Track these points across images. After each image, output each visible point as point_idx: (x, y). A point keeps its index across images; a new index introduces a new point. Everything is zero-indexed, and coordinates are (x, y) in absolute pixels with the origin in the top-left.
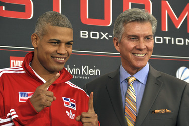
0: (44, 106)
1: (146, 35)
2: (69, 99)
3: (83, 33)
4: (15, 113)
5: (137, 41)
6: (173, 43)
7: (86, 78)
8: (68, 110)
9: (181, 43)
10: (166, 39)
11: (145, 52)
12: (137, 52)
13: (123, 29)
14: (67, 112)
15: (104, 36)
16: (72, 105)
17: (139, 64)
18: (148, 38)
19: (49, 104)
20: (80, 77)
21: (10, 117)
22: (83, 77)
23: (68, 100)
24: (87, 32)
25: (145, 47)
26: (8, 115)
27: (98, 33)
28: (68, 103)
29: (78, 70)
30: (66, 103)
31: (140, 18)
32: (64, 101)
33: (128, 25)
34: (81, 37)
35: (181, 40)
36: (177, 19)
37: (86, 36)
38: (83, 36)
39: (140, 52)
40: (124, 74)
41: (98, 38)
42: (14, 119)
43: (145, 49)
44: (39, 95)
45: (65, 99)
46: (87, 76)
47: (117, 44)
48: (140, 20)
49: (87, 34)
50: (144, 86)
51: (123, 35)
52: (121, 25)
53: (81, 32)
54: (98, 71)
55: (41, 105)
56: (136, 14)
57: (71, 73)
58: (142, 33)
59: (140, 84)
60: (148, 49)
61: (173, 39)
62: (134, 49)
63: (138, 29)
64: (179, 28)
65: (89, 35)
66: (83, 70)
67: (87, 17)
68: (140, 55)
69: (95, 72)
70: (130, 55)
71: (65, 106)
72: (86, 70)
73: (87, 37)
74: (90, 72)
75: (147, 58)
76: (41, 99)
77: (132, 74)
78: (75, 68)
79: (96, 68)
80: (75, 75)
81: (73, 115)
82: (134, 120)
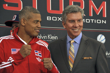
3: (48, 18)
6: (95, 22)
7: (50, 41)
9: (100, 22)
10: (92, 20)
14: (37, 58)
15: (60, 19)
20: (47, 41)
22: (49, 41)
24: (50, 17)
27: (56, 18)
29: (46, 37)
34: (48, 20)
35: (100, 21)
36: (97, 10)
37: (50, 19)
38: (48, 19)
41: (56, 20)
46: (51, 40)
49: (50, 18)
50: (79, 45)
51: (66, 20)
53: (48, 17)
54: (56, 37)
57: (42, 38)
61: (95, 20)
64: (98, 14)
65: (52, 18)
66: (49, 37)
67: (51, 10)
68: (76, 30)
72: (50, 37)
73: (51, 20)
78: (45, 36)
80: (44, 39)
81: (41, 60)
82: (73, 63)
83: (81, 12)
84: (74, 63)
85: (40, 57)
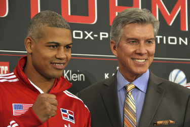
0: (49, 115)
1: (147, 38)
2: (67, 111)
5: (137, 44)
12: (137, 56)
13: (122, 30)
14: (66, 126)
17: (139, 70)
18: (150, 42)
25: (146, 52)
31: (141, 19)
32: (62, 113)
33: (127, 26)
39: (140, 57)
40: (122, 81)
43: (145, 53)
47: (114, 47)
48: (142, 22)
50: (144, 95)
52: (119, 26)
56: (136, 15)
58: (143, 36)
59: (140, 92)
60: (149, 54)
62: (134, 54)
63: (139, 31)
66: (65, 75)
69: (79, 77)
70: (129, 60)
74: (73, 77)
75: (148, 64)
77: (131, 81)
79: (80, 73)
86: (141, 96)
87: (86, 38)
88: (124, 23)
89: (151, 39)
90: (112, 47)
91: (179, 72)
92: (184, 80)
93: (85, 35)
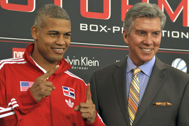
0: (43, 95)
1: (154, 31)
2: (69, 88)
3: (82, 26)
4: (16, 102)
5: (144, 36)
6: (169, 36)
7: (85, 68)
8: (68, 98)
9: (177, 35)
11: (152, 47)
13: (133, 23)
14: (66, 101)
15: (103, 29)
16: (71, 94)
19: (48, 93)
20: (80, 68)
21: (11, 106)
22: (83, 68)
23: (67, 89)
24: (87, 25)
25: (152, 43)
26: (10, 104)
27: (97, 26)
28: (68, 92)
30: (65, 92)
32: (64, 90)
34: (81, 29)
35: (177, 33)
37: (85, 28)
38: (82, 28)
41: (97, 30)
42: (15, 108)
44: (38, 85)
45: (64, 88)
46: (86, 67)
47: (126, 37)
48: (150, 16)
49: (86, 27)
50: (148, 78)
51: (132, 29)
53: (81, 24)
54: (97, 62)
55: (40, 95)
59: (145, 76)
61: (168, 32)
62: (142, 44)
64: (174, 21)
65: (89, 27)
66: (82, 61)
67: (87, 11)
68: (147, 50)
69: (94, 63)
70: (137, 49)
71: (65, 94)
72: (85, 61)
73: (87, 29)
76: (40, 89)
77: (138, 65)
78: (75, 59)
80: (75, 66)
81: (73, 104)
82: (136, 111)
83: (161, 17)
84: (138, 111)
85: (71, 99)
86: (145, 79)
87: (101, 31)
88: (135, 17)
89: (158, 31)
90: (124, 36)
91: (180, 61)
92: (185, 68)
93: (100, 28)
